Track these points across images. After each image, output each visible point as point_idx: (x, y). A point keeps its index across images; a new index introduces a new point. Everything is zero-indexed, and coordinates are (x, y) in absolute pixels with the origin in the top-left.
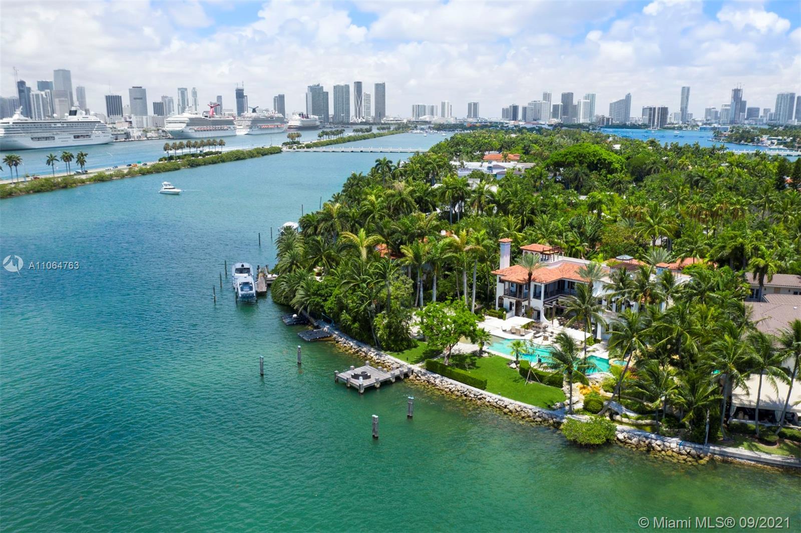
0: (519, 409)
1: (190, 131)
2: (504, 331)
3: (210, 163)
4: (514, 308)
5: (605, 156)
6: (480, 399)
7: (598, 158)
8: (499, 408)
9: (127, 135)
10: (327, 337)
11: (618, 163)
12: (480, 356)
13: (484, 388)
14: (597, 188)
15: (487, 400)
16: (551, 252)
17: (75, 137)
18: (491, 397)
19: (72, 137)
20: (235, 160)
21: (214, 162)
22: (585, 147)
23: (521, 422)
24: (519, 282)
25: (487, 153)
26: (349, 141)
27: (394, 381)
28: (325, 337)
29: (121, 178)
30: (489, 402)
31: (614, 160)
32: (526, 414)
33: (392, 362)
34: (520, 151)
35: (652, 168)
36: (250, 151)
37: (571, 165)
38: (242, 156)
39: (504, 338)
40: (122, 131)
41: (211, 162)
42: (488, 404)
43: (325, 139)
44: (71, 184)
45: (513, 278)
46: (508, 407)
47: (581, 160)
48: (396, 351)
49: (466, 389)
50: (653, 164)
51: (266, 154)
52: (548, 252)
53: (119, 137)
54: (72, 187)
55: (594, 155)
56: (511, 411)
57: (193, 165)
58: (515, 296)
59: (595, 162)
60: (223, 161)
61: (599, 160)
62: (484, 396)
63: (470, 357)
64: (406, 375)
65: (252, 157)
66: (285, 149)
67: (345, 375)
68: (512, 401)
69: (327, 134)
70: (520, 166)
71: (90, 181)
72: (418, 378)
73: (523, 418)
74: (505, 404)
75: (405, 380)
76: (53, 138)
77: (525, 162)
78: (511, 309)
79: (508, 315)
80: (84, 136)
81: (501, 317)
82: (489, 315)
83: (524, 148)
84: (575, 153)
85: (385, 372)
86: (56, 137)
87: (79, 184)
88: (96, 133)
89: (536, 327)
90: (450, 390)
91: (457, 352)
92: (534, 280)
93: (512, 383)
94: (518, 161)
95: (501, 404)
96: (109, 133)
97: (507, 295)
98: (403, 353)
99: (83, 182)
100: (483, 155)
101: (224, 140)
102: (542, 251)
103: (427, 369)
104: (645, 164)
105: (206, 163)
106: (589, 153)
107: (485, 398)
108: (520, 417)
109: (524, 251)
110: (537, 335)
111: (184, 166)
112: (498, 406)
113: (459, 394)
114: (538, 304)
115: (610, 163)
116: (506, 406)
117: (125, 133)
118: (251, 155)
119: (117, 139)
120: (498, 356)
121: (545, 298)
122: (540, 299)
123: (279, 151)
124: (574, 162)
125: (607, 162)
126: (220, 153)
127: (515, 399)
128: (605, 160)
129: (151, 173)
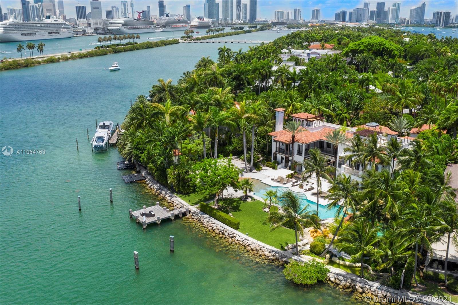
0: (258, 248)
1: (124, 29)
2: (273, 179)
3: (128, 51)
4: (284, 161)
5: (388, 45)
6: (232, 237)
7: (383, 47)
8: (244, 246)
9: (84, 32)
10: (142, 180)
11: (397, 51)
12: (245, 201)
13: (237, 228)
14: (379, 69)
15: (236, 239)
16: (313, 119)
17: (49, 33)
18: (240, 236)
19: (47, 33)
20: (146, 48)
21: (131, 50)
22: (373, 39)
23: (257, 260)
24: (287, 142)
25: (312, 44)
26: (227, 36)
27: (173, 218)
28: (140, 180)
29: (66, 60)
30: (238, 240)
31: (395, 49)
32: (263, 253)
33: (178, 203)
34: (336, 42)
35: (425, 54)
36: (157, 42)
37: (362, 51)
38: (150, 46)
39: (269, 185)
40: (81, 29)
41: (129, 49)
42: (237, 242)
43: (211, 34)
44: (31, 64)
45: (282, 139)
46: (250, 245)
47: (369, 49)
48: (185, 194)
49: (223, 229)
50: (425, 51)
51: (168, 45)
52: (311, 120)
53: (79, 33)
54: (31, 66)
55: (380, 45)
56: (252, 250)
57: (116, 52)
58: (283, 152)
59: (381, 50)
60: (137, 49)
61: (383, 48)
62: (235, 235)
63: (238, 201)
64: (184, 214)
65: (157, 46)
66: (181, 41)
67: (136, 213)
68: (255, 241)
69: (212, 31)
70: (331, 52)
71: (44, 62)
72: (193, 217)
73: (260, 255)
74: (249, 243)
75: (183, 218)
76: (35, 34)
77: (336, 50)
78: (282, 162)
79: (279, 166)
80: (55, 33)
81: (274, 168)
82: (267, 166)
83: (338, 40)
84: (366, 43)
85: (168, 212)
86: (37, 33)
87: (37, 64)
88: (63, 30)
89: (297, 177)
90: (213, 228)
91: (230, 196)
92: (297, 141)
93: (260, 225)
94: (331, 49)
95: (246, 243)
96: (71, 30)
97: (278, 151)
98: (189, 196)
99: (39, 63)
100: (309, 45)
101: (140, 35)
102: (306, 118)
103: (201, 211)
104: (420, 51)
105: (125, 50)
106: (376, 43)
107: (236, 237)
108: (258, 255)
109: (294, 118)
110: (295, 184)
111: (110, 52)
112: (244, 244)
113: (218, 232)
114: (300, 159)
115: (392, 51)
116: (249, 244)
117: (83, 31)
118: (157, 45)
119: (77, 35)
120: (259, 201)
121: (305, 155)
122: (302, 156)
123: (177, 42)
124: (364, 50)
125: (389, 50)
126: (136, 43)
127: (258, 239)
128: (388, 48)
129: (87, 57)
